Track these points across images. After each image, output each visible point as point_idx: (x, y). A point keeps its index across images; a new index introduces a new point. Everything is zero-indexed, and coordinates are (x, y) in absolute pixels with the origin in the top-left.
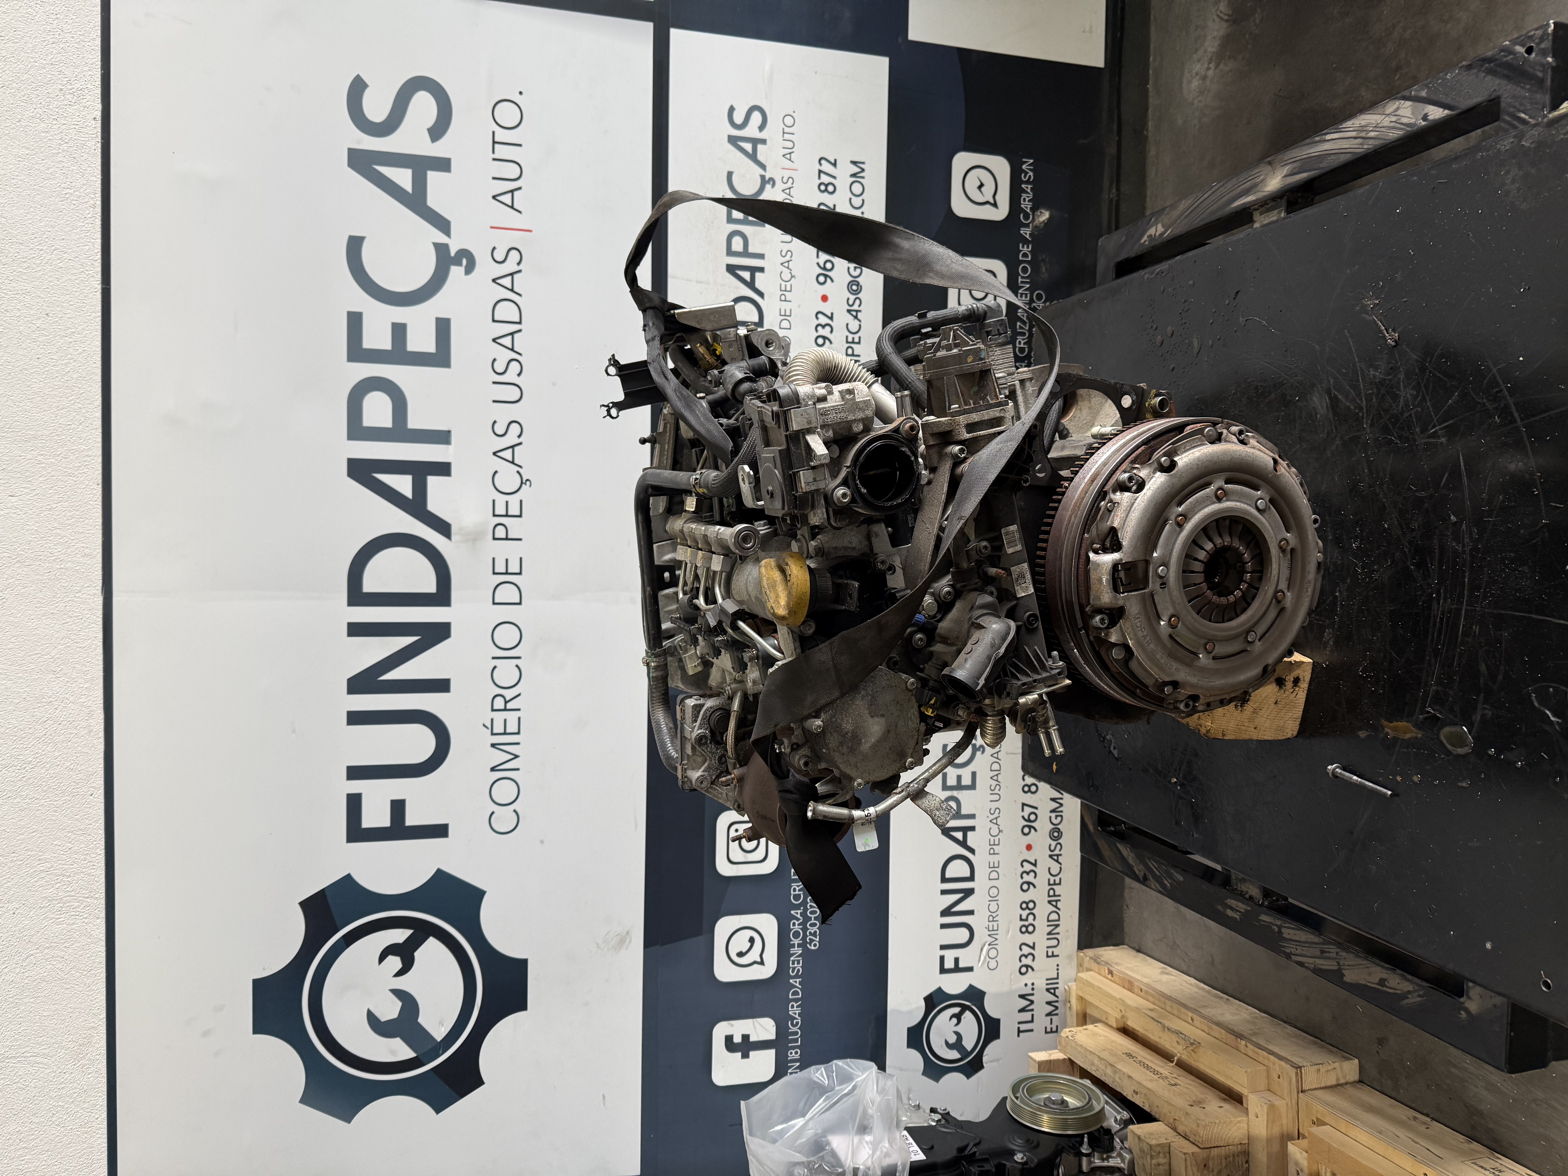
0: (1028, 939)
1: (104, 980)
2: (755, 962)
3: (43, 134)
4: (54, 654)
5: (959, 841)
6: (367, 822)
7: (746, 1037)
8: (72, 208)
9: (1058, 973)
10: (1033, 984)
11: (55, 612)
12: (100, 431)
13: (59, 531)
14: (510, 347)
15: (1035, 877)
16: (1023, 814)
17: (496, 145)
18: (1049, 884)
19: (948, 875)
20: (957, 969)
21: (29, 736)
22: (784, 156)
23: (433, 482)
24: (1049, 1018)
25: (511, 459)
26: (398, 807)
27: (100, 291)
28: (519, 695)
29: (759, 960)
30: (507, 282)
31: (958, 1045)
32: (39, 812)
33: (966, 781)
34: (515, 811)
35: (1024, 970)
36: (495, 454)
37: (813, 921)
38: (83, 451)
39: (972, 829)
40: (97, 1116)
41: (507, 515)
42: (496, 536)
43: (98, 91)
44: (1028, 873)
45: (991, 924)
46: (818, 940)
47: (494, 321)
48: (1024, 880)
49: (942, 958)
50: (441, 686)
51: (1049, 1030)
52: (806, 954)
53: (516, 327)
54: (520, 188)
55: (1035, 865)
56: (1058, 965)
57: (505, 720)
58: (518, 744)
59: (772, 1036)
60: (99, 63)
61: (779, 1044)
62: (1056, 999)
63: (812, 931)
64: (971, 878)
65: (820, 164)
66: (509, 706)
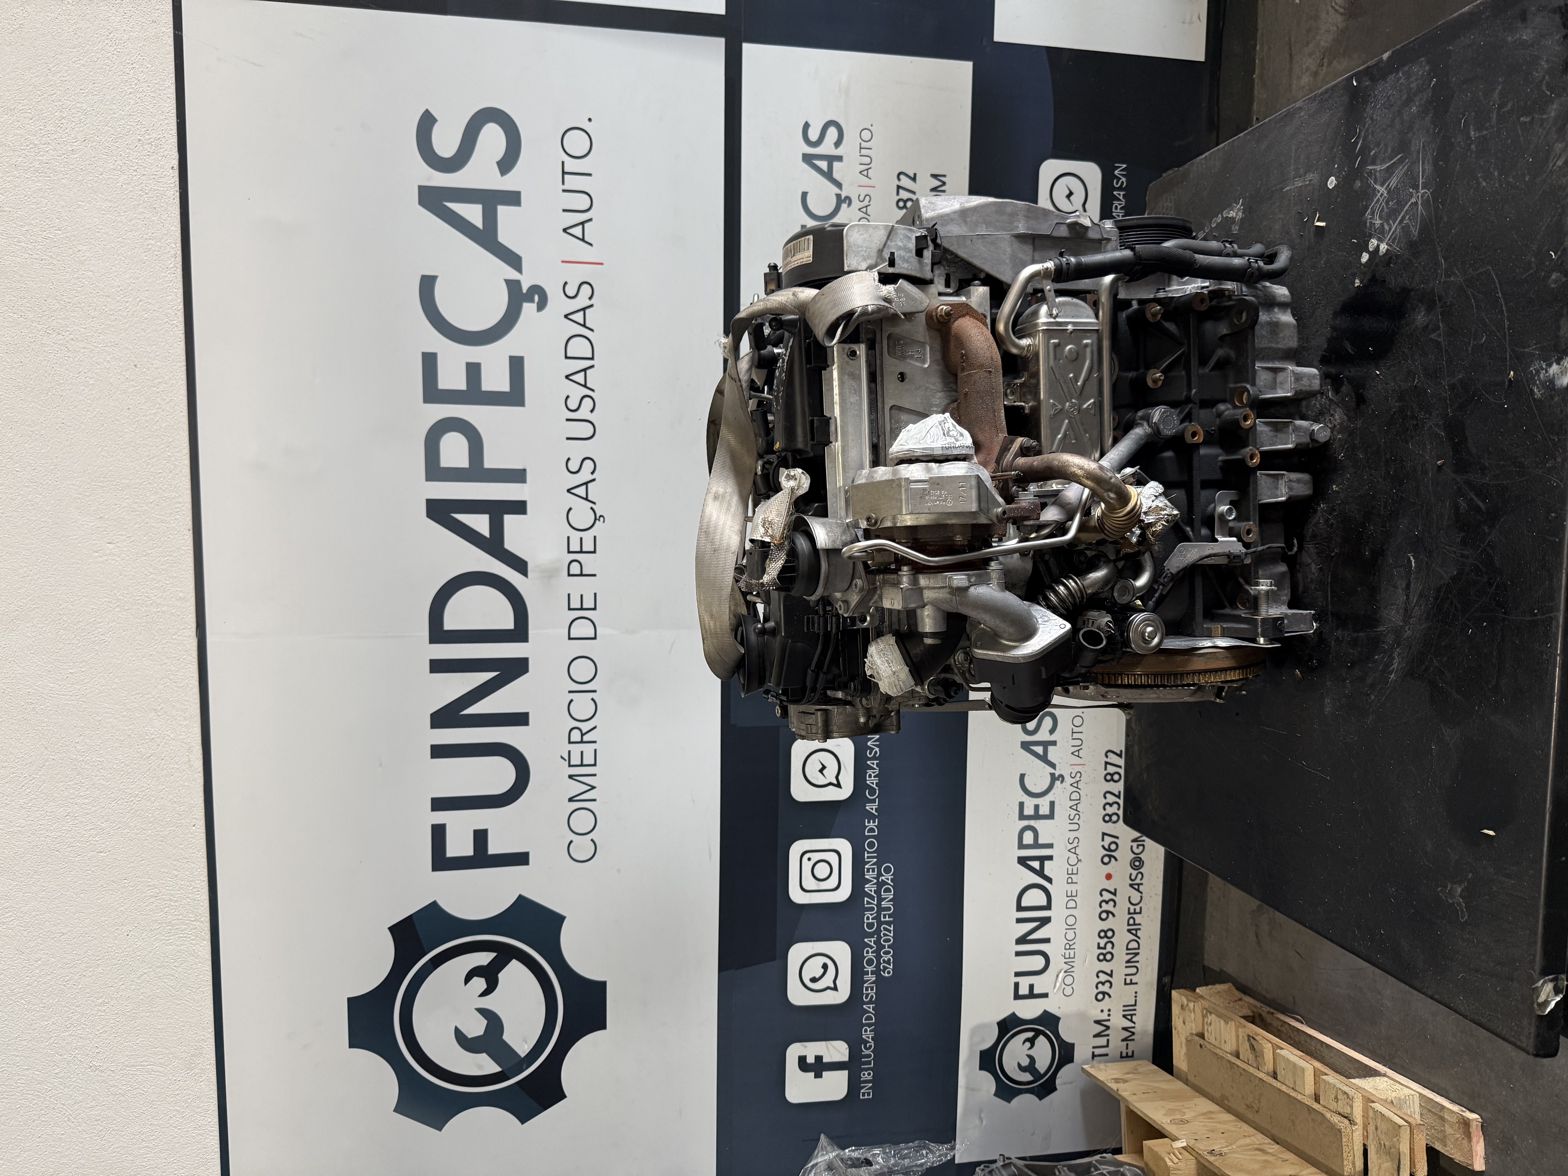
0: (1106, 966)
1: (212, 997)
2: (828, 988)
3: (124, 186)
4: (154, 694)
5: (1036, 870)
6: (452, 852)
7: (819, 1058)
8: (154, 258)
9: (1136, 1000)
10: (1109, 1010)
11: (154, 653)
12: (189, 477)
13: (153, 576)
14: (583, 383)
15: (1114, 906)
16: (1102, 843)
17: (566, 176)
18: (1129, 913)
19: (1024, 904)
20: (1032, 995)
21: (135, 770)
22: (860, 172)
23: (510, 521)
24: (1125, 1043)
25: (585, 496)
26: (481, 837)
27: (184, 341)
28: (595, 728)
29: (832, 986)
30: (579, 317)
31: (1031, 1068)
32: (146, 842)
33: (1044, 810)
34: (592, 840)
35: (1100, 997)
36: (569, 491)
37: (887, 949)
38: (174, 498)
39: (1050, 858)
40: (209, 1120)
41: (581, 552)
42: (571, 573)
43: (174, 140)
44: (1107, 902)
45: (1067, 952)
46: (891, 967)
47: (566, 357)
48: (1103, 909)
49: (1017, 985)
50: (520, 719)
51: (1124, 1054)
52: (880, 981)
53: (588, 363)
54: (590, 220)
55: (1115, 894)
56: (1136, 993)
57: (582, 752)
58: (595, 775)
59: (846, 1058)
60: (175, 111)
61: (852, 1065)
62: (1133, 1025)
63: (886, 959)
64: (1048, 907)
65: (899, 179)
66: (585, 738)
